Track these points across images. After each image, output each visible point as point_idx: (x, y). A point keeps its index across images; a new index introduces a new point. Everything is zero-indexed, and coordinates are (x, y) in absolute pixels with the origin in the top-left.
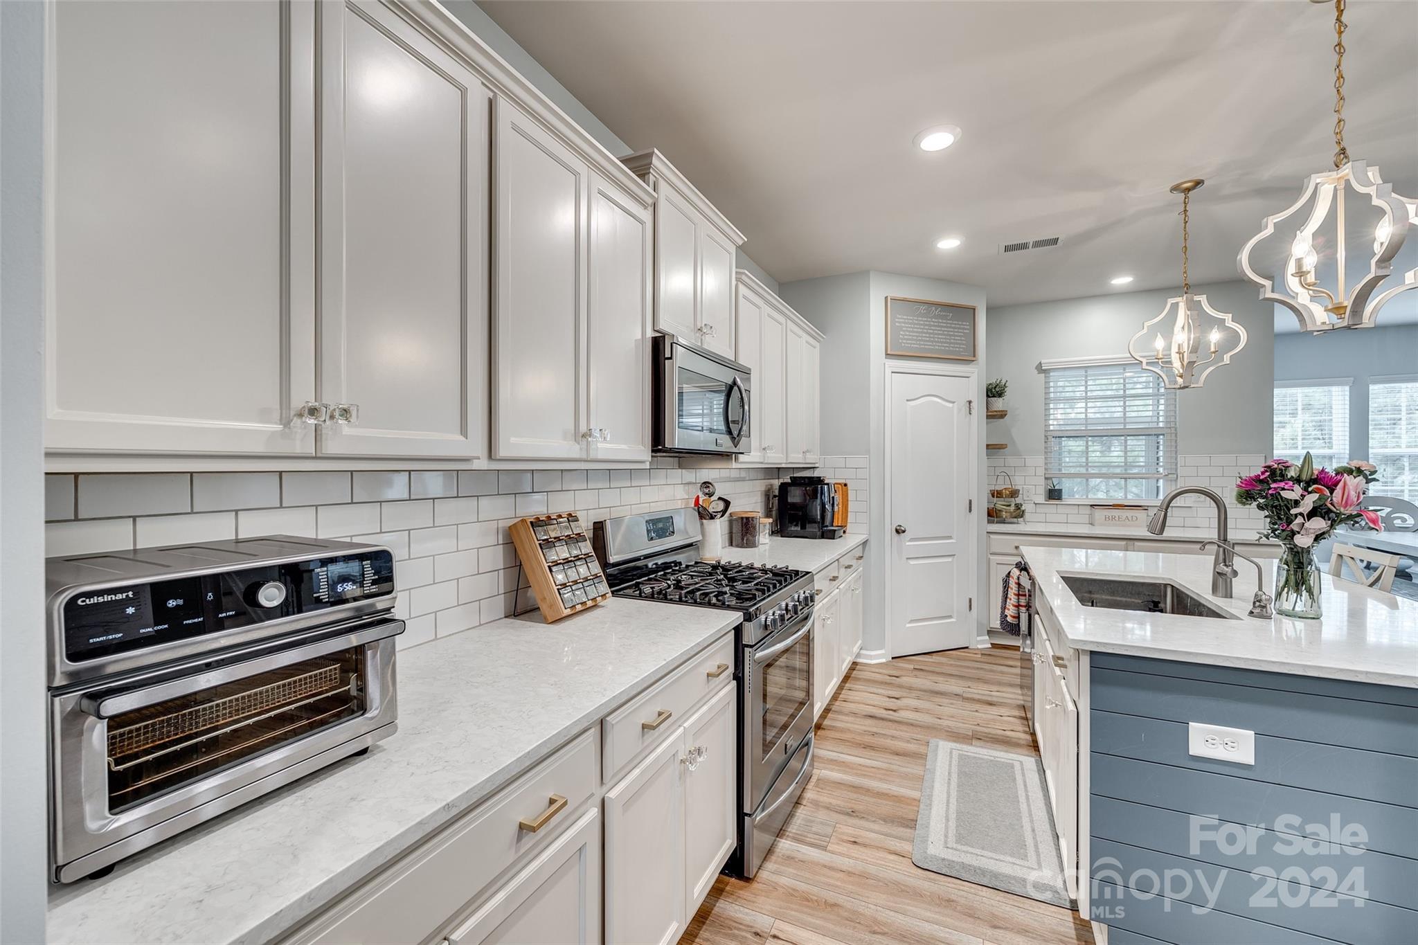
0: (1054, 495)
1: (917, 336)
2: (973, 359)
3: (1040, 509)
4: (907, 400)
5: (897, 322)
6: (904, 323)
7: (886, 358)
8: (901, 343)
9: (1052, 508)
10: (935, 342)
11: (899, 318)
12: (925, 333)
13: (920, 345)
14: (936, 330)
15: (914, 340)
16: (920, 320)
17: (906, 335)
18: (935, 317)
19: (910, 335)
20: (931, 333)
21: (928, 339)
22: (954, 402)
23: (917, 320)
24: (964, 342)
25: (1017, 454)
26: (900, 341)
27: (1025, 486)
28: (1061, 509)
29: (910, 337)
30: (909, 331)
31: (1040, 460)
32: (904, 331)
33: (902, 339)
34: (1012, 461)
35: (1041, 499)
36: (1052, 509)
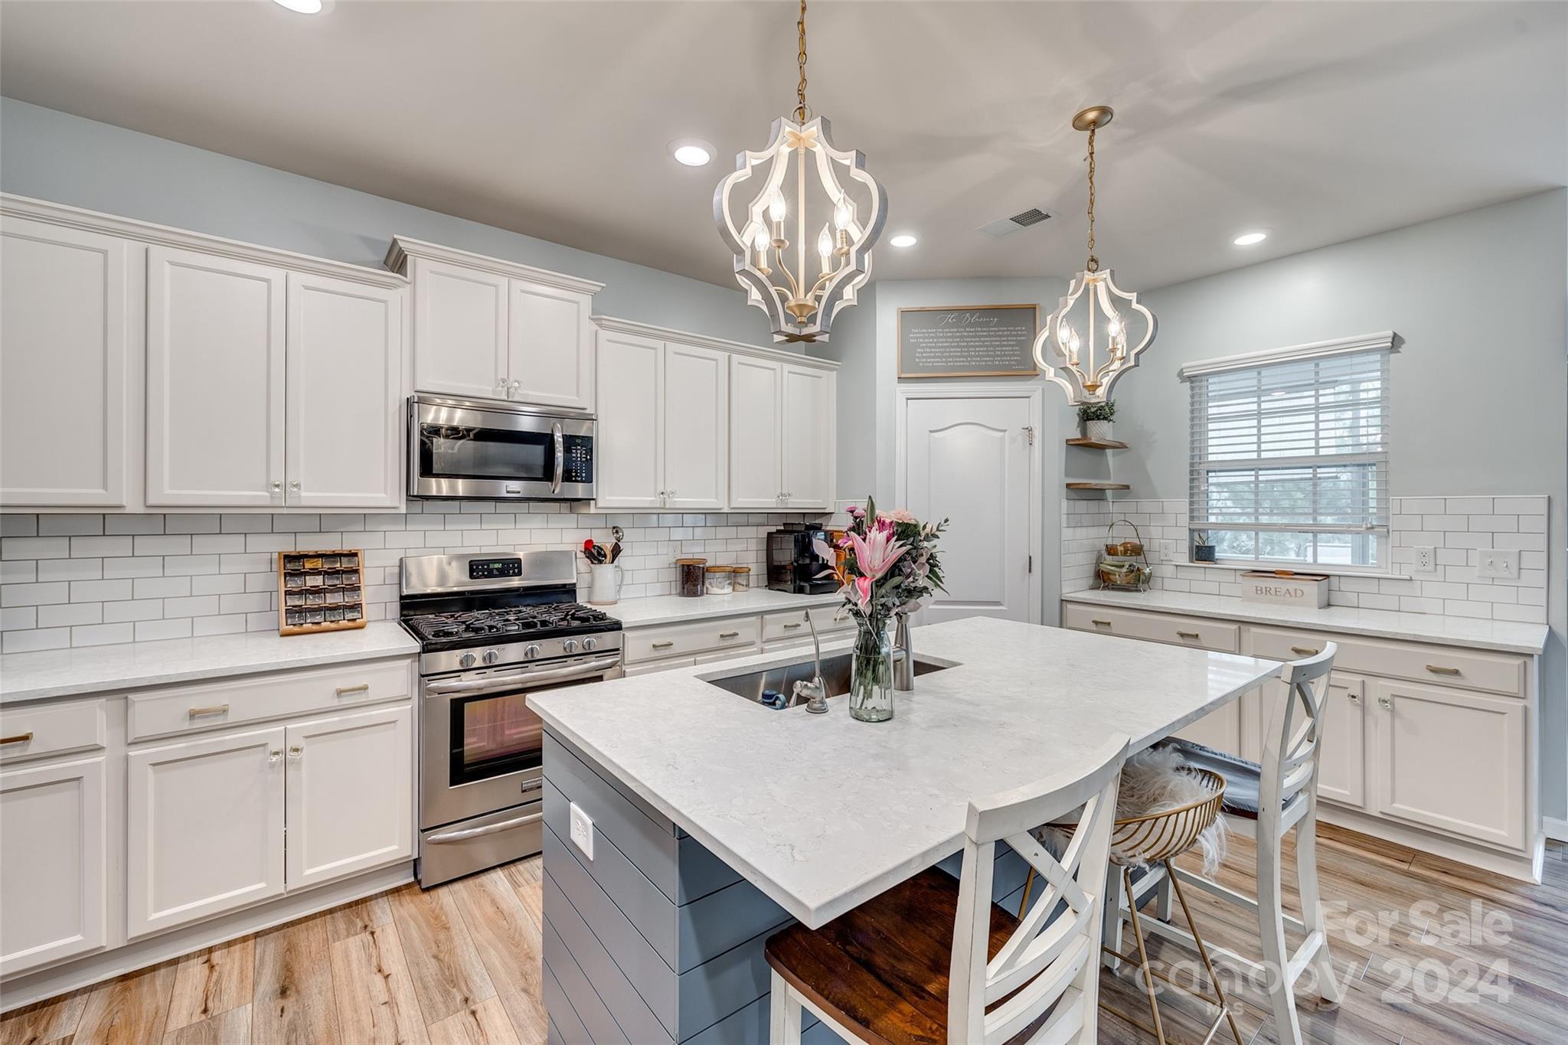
0: (1203, 553)
1: (942, 353)
2: (1034, 373)
3: (1182, 574)
4: (931, 432)
5: (912, 338)
6: (924, 338)
7: (899, 382)
8: (919, 363)
9: (1200, 572)
10: (972, 356)
11: (914, 333)
12: (954, 347)
13: (946, 362)
14: (972, 342)
15: (938, 357)
16: (947, 332)
17: (927, 352)
18: (971, 325)
19: (931, 352)
20: (964, 347)
21: (959, 354)
22: (1005, 431)
23: (943, 332)
24: (1018, 353)
25: (1153, 495)
26: (917, 360)
27: (1161, 541)
28: (1210, 575)
29: (933, 354)
30: (930, 348)
31: (1183, 504)
32: (923, 348)
33: (918, 357)
34: (1147, 505)
35: (1184, 559)
36: (1198, 574)
